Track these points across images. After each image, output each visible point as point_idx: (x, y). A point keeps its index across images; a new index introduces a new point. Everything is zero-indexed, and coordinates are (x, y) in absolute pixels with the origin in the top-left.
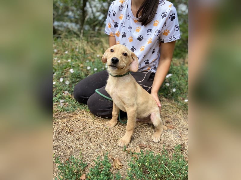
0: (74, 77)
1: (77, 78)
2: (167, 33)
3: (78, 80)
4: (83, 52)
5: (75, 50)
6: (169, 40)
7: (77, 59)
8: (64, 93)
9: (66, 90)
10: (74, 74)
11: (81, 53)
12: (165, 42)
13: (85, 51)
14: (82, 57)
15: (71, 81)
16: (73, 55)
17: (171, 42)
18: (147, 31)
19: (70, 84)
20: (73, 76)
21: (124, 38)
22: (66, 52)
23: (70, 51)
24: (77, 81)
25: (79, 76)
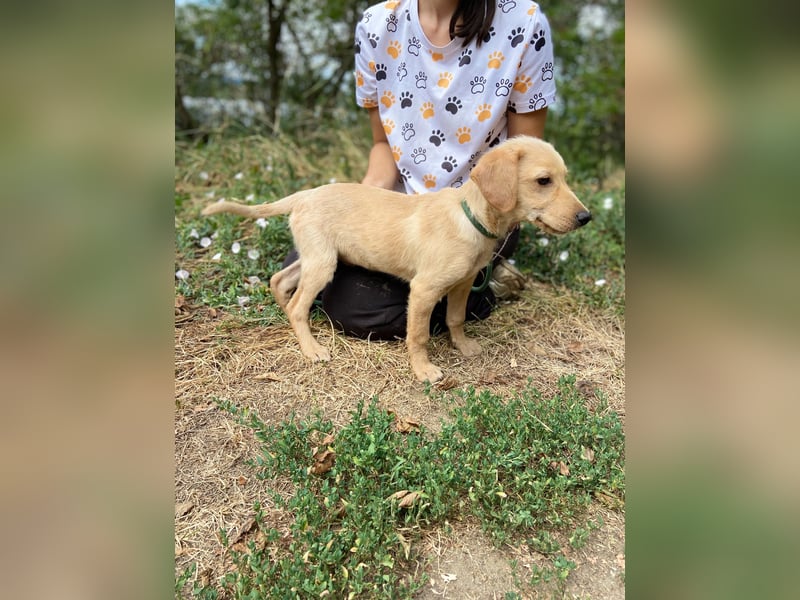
0: (270, 240)
1: (280, 241)
2: (524, 85)
3: (283, 245)
4: (286, 173)
5: (262, 169)
6: (531, 107)
7: (272, 194)
8: (249, 283)
9: (252, 275)
10: (269, 230)
11: (281, 176)
12: (518, 112)
13: (292, 169)
14: (286, 186)
15: (263, 252)
16: (259, 183)
17: (536, 113)
18: (472, 83)
19: (259, 260)
20: (267, 238)
21: (407, 108)
22: (239, 176)
23: (248, 173)
24: (281, 251)
25: (283, 237)
